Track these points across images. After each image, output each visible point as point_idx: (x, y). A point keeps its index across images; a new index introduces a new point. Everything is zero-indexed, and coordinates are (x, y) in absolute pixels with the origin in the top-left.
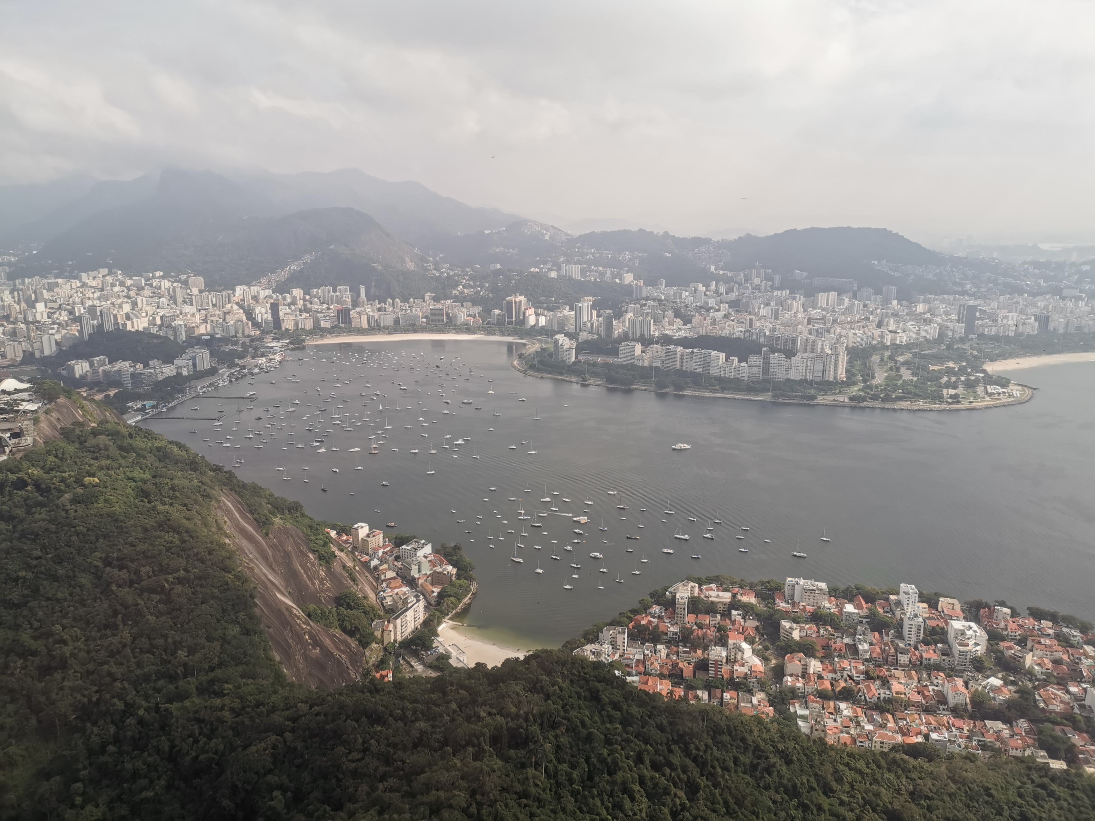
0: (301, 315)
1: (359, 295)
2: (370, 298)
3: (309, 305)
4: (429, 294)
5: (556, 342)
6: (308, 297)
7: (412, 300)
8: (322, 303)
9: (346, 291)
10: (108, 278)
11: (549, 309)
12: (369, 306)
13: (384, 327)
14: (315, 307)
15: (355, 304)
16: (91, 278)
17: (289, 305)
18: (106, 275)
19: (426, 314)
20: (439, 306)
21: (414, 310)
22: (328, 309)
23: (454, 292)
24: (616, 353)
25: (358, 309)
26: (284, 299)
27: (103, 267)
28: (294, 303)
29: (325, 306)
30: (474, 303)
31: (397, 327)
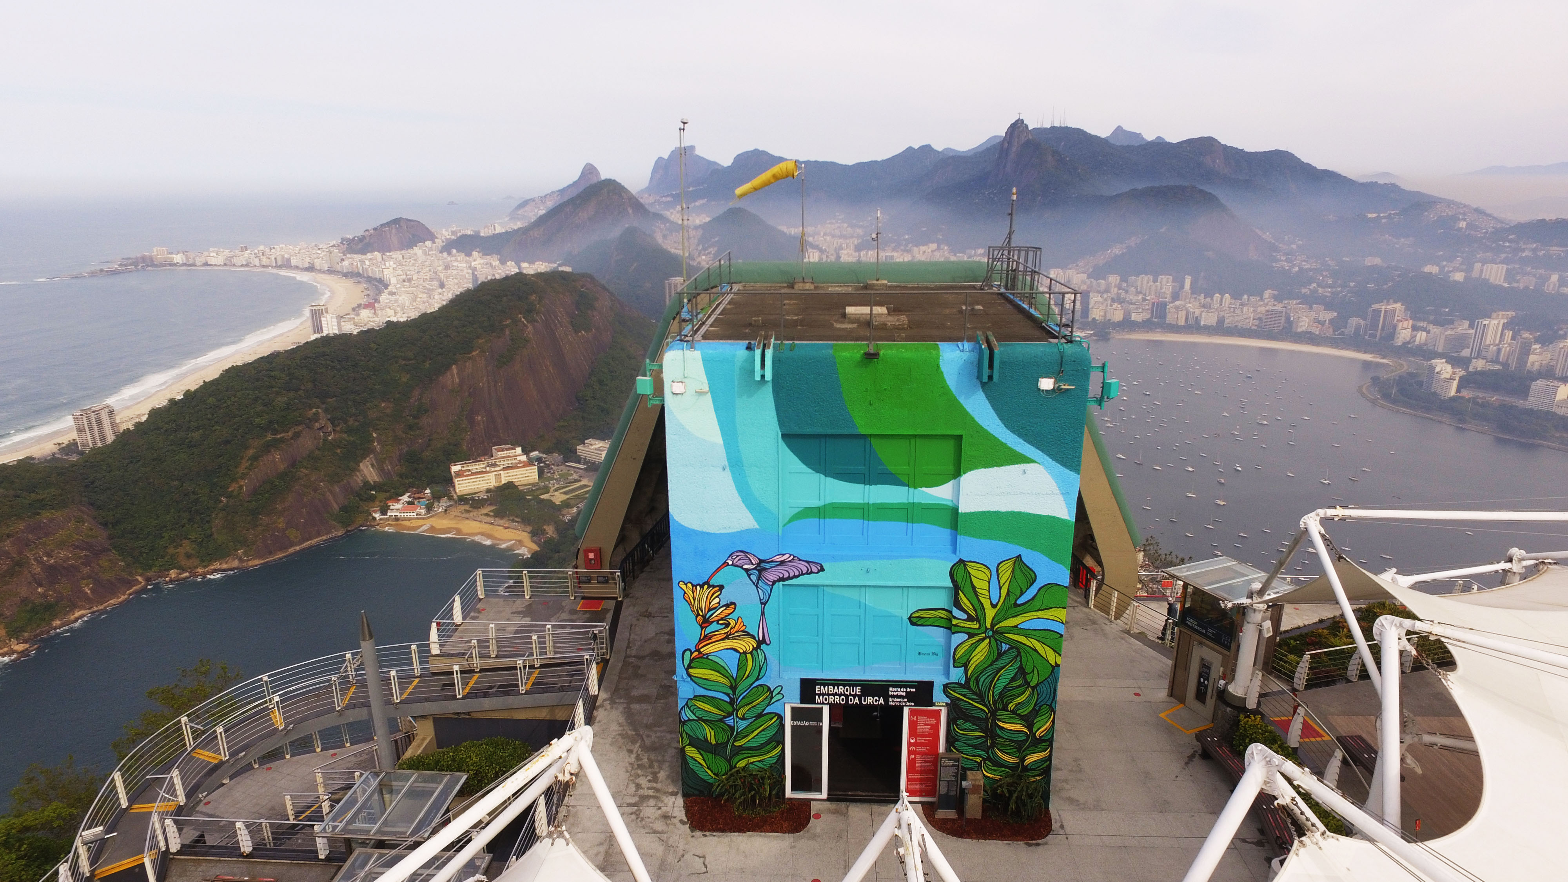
0: (1111, 306)
1: (1182, 287)
2: (1194, 290)
3: (1123, 295)
4: (1269, 291)
5: (1432, 368)
6: (1124, 285)
7: (1246, 297)
8: (1138, 293)
9: (1168, 282)
10: (936, 253)
11: (1436, 323)
12: (1192, 300)
13: (1205, 325)
14: (1131, 297)
15: (1175, 296)
16: (921, 252)
17: (1102, 293)
18: (935, 251)
19: (1260, 315)
20: (1279, 307)
21: (1245, 309)
22: (1144, 300)
23: (1303, 291)
24: (1524, 392)
25: (1178, 303)
26: (1099, 285)
27: (933, 242)
28: (1107, 291)
29: (1140, 297)
30: (1328, 307)
31: (1220, 329)
